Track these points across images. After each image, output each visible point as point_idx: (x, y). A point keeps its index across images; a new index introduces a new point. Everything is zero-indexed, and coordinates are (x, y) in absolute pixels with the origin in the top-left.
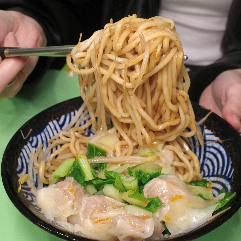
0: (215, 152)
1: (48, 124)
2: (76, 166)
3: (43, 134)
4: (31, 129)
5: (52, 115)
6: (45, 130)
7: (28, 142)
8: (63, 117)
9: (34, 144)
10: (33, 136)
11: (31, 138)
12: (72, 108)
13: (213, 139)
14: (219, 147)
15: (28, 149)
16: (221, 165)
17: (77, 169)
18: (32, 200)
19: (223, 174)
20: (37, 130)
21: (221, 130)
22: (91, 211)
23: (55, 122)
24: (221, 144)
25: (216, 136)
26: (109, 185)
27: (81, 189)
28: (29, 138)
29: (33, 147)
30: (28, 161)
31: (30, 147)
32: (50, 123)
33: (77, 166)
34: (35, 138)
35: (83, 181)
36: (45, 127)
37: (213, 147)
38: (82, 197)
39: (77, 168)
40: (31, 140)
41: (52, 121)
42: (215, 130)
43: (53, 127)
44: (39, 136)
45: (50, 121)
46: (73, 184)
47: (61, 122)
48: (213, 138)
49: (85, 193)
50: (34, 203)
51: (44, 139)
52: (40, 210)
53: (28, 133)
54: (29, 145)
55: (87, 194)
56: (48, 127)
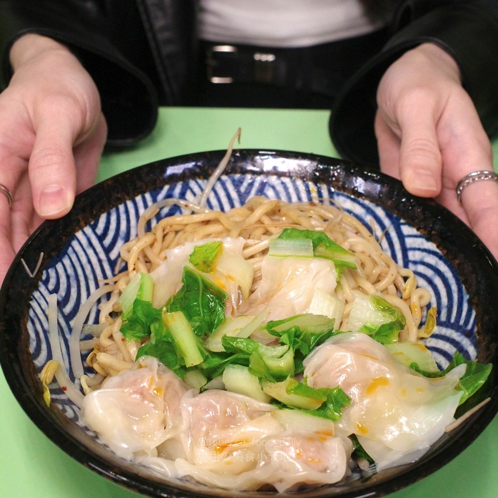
0: (429, 273)
1: (74, 237)
2: (163, 336)
3: (66, 261)
4: (42, 254)
5: (80, 217)
6: (70, 250)
7: (40, 283)
8: (103, 218)
9: (51, 286)
10: (47, 270)
11: (44, 272)
12: (119, 196)
13: (422, 247)
14: (437, 263)
15: (42, 297)
16: (445, 300)
17: (165, 342)
18: (75, 417)
19: (453, 320)
20: (53, 254)
21: (437, 227)
22: (204, 429)
23: (88, 230)
24: (440, 258)
25: (429, 239)
26: (236, 366)
27: (176, 382)
28: (40, 273)
29: (51, 293)
30: (46, 325)
31: (45, 292)
32: (79, 235)
33: (165, 336)
34: (52, 272)
35: (179, 364)
36: (69, 244)
37: (423, 263)
38: (180, 399)
39: (165, 339)
40: (44, 277)
41: (81, 228)
42: (425, 228)
43: (84, 241)
44: (59, 266)
45: (78, 231)
46: (158, 374)
47: (100, 229)
48: (422, 244)
49: (184, 389)
50: (81, 423)
51: (70, 271)
52: (97, 437)
53: (37, 262)
54: (42, 288)
55: (187, 389)
56: (75, 243)
